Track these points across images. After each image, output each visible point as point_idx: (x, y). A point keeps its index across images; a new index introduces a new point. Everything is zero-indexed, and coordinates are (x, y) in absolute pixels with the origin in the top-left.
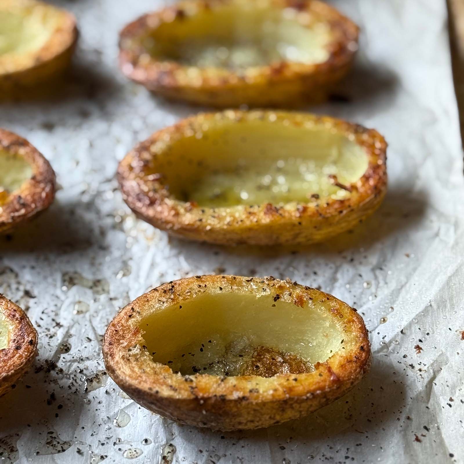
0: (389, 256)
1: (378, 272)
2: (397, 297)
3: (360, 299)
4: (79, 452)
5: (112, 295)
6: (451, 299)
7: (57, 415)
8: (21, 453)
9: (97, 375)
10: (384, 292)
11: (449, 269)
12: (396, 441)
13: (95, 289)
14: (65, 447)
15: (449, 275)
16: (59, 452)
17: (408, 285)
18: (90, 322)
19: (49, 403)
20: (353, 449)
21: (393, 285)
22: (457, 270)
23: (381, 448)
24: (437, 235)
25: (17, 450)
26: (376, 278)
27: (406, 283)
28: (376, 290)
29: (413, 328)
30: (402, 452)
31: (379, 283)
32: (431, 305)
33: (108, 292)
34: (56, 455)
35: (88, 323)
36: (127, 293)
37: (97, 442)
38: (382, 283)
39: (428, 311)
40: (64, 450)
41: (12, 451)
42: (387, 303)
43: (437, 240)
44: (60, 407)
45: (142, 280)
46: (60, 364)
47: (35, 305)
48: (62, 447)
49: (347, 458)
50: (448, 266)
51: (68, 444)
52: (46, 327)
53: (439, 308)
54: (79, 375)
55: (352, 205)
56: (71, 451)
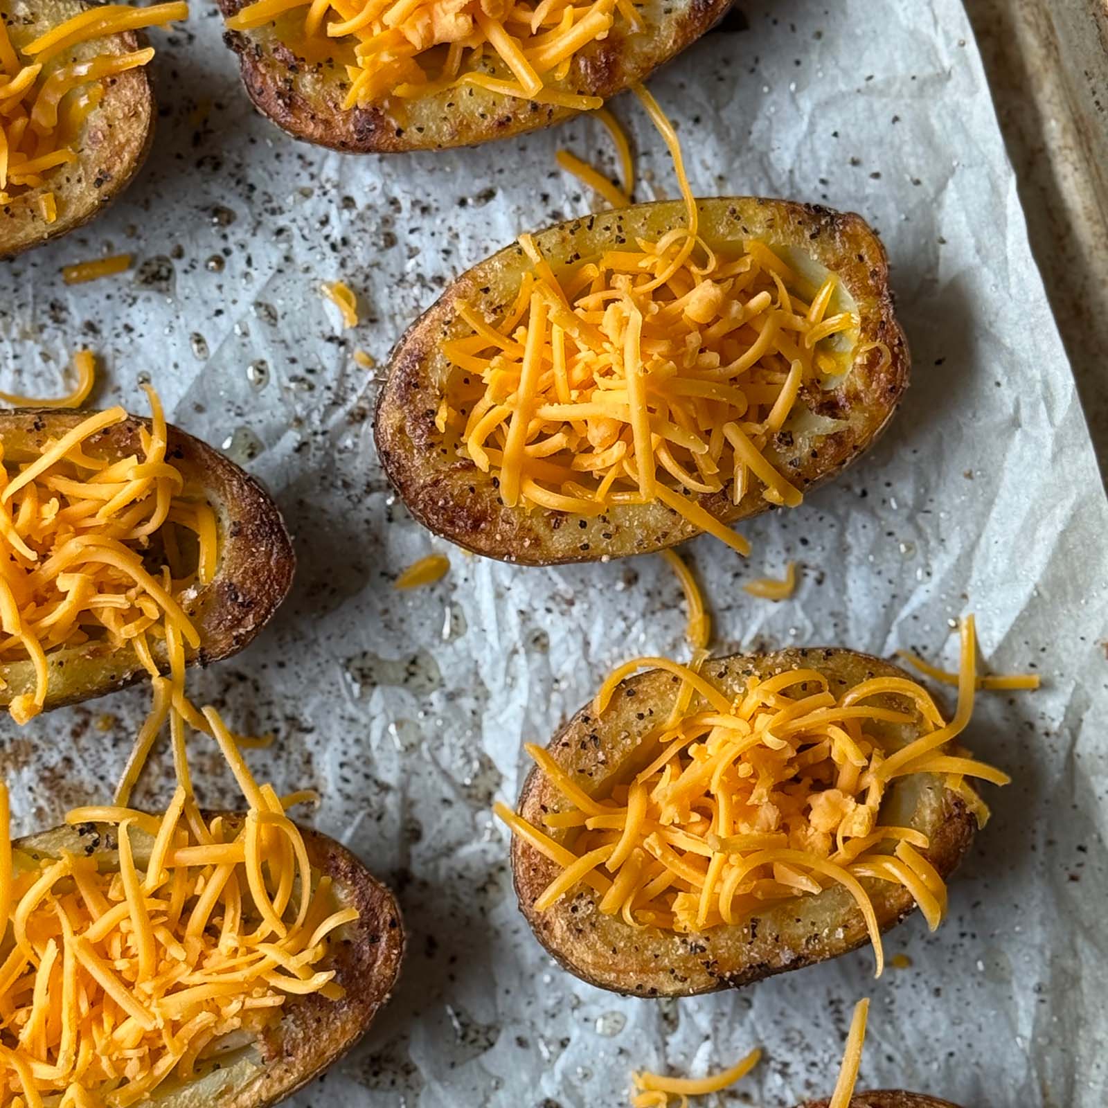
0: (933, 478)
1: (920, 518)
2: (970, 569)
3: (901, 584)
4: (521, 1042)
5: (450, 687)
6: (1073, 578)
7: (452, 978)
8: (424, 1071)
9: (490, 875)
10: (942, 564)
11: (1058, 511)
12: (1039, 894)
13: (414, 681)
14: (491, 1035)
15: (1060, 527)
16: (485, 1049)
17: (983, 541)
18: (436, 762)
19: (430, 955)
20: (968, 917)
21: (955, 545)
22: (1073, 516)
23: (1016, 906)
24: (1015, 423)
25: (416, 1069)
26: (920, 532)
27: (979, 536)
28: (926, 558)
29: (1015, 645)
30: (1054, 914)
31: (927, 542)
32: (1039, 594)
33: (442, 685)
34: (485, 1058)
35: (431, 768)
36: (477, 674)
37: (543, 1015)
38: (933, 543)
39: (1035, 606)
40: (492, 1045)
41: (408, 1073)
42: (953, 588)
43: (1018, 435)
44: (453, 960)
45: (492, 637)
46: (417, 869)
47: (318, 748)
48: (488, 1040)
49: (963, 935)
50: (1054, 506)
51: (493, 1029)
52: (361, 796)
53: (1053, 596)
54: (458, 883)
55: (859, 442)
56: (504, 1041)
